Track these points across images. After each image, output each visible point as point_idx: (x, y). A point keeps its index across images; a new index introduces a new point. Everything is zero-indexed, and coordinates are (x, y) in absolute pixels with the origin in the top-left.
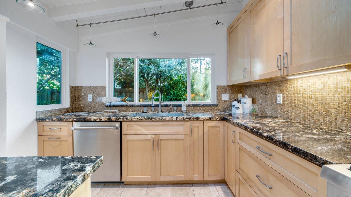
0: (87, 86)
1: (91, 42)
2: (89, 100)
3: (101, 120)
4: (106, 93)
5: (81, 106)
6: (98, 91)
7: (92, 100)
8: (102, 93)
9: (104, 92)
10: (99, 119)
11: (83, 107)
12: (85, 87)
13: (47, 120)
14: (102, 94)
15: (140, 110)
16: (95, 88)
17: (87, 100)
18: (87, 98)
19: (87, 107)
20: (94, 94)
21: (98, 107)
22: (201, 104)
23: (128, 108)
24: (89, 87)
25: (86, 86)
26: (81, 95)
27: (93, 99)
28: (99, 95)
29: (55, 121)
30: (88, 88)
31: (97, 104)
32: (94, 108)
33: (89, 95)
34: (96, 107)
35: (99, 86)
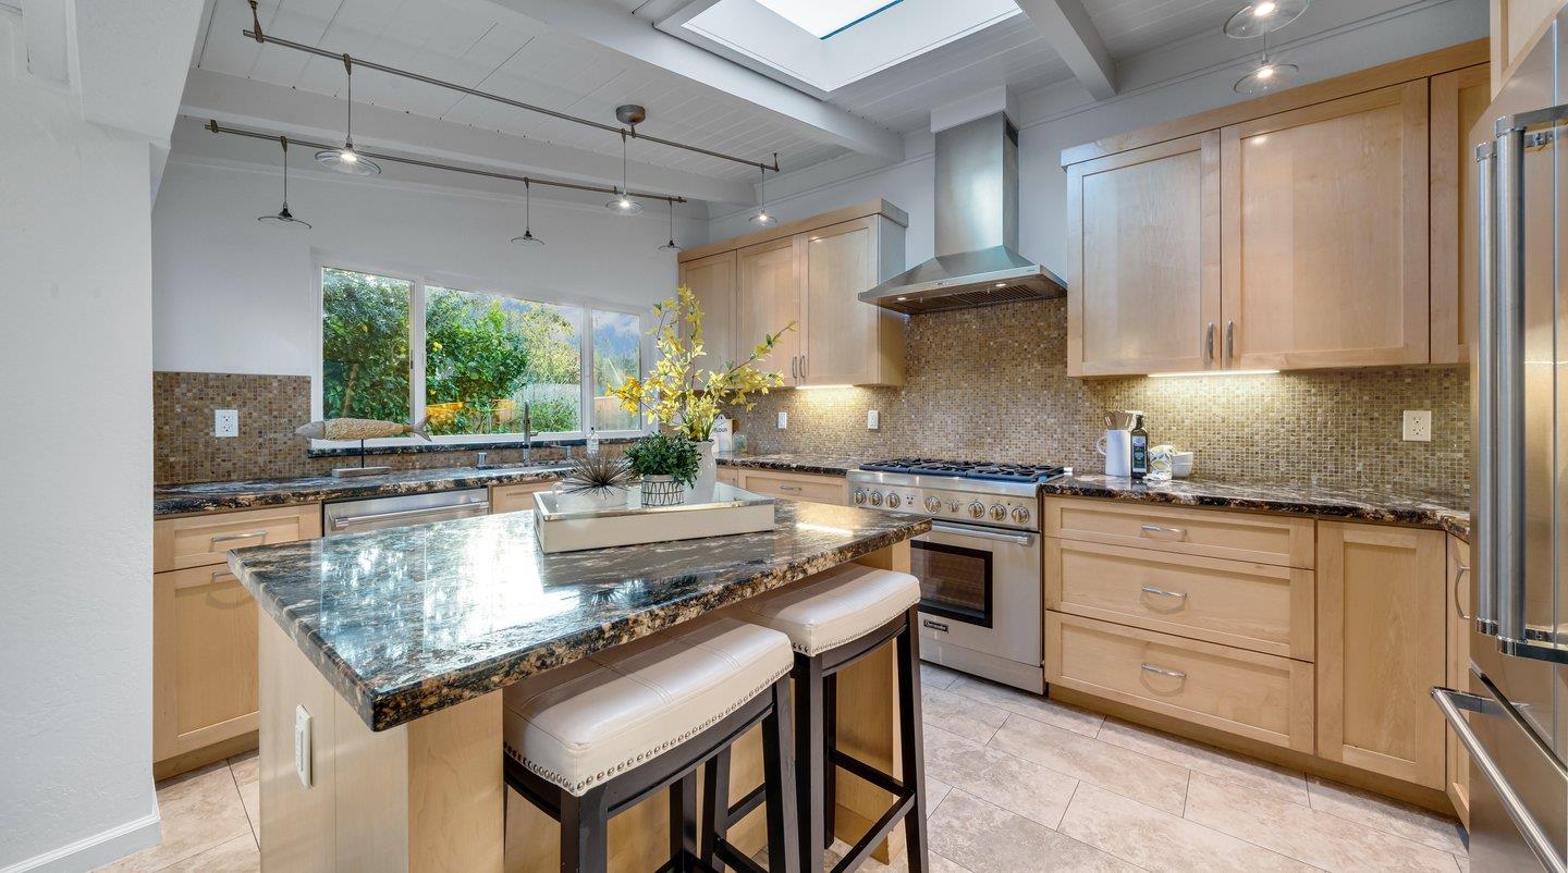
0: (207, 375)
1: (285, 210)
2: (220, 432)
3: (432, 486)
4: (309, 404)
5: (172, 459)
6: (271, 396)
7: (234, 433)
8: (290, 403)
9: (300, 399)
10: (427, 484)
11: (184, 466)
12: (195, 376)
13: (212, 508)
14: (290, 407)
15: (452, 462)
16: (257, 383)
17: (207, 434)
18: (207, 426)
19: (207, 464)
20: (245, 410)
21: (270, 462)
22: (628, 437)
23: (407, 458)
24: (218, 376)
25: (201, 374)
26: (172, 411)
27: (240, 429)
28: (275, 413)
29: (249, 507)
30: (211, 383)
31: (265, 451)
32: (250, 466)
33: (220, 414)
34: (261, 460)
35: (276, 377)
